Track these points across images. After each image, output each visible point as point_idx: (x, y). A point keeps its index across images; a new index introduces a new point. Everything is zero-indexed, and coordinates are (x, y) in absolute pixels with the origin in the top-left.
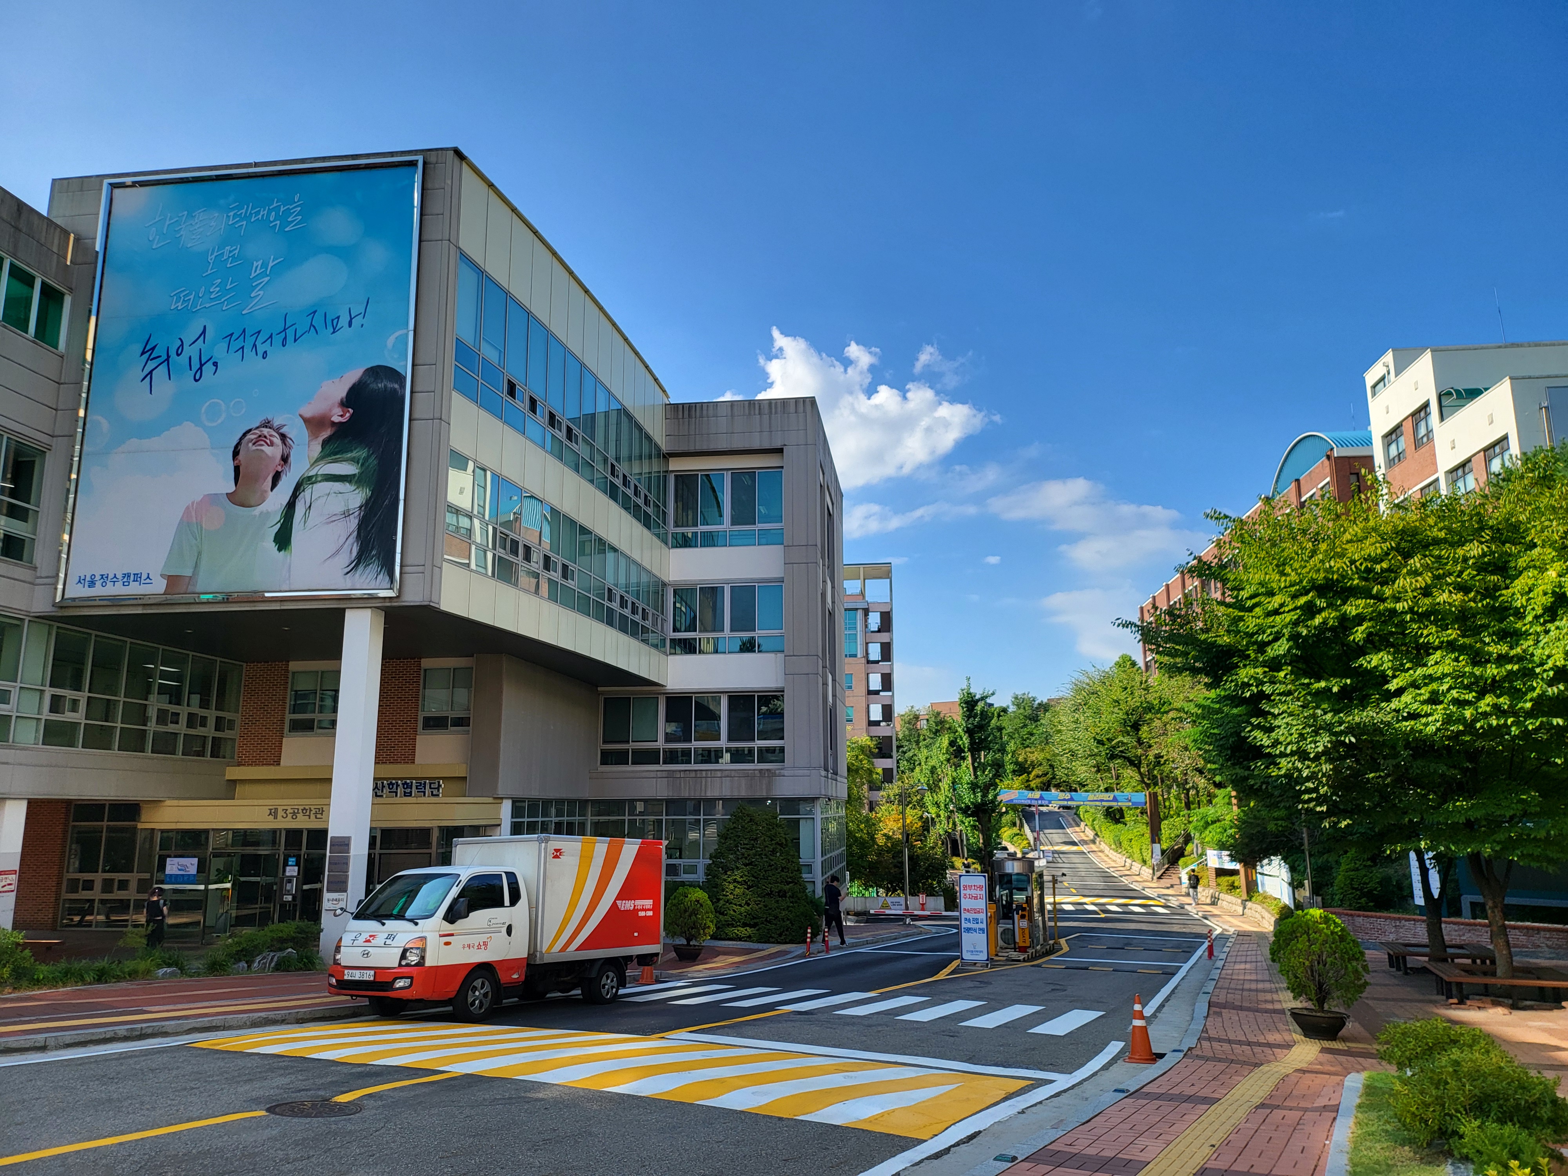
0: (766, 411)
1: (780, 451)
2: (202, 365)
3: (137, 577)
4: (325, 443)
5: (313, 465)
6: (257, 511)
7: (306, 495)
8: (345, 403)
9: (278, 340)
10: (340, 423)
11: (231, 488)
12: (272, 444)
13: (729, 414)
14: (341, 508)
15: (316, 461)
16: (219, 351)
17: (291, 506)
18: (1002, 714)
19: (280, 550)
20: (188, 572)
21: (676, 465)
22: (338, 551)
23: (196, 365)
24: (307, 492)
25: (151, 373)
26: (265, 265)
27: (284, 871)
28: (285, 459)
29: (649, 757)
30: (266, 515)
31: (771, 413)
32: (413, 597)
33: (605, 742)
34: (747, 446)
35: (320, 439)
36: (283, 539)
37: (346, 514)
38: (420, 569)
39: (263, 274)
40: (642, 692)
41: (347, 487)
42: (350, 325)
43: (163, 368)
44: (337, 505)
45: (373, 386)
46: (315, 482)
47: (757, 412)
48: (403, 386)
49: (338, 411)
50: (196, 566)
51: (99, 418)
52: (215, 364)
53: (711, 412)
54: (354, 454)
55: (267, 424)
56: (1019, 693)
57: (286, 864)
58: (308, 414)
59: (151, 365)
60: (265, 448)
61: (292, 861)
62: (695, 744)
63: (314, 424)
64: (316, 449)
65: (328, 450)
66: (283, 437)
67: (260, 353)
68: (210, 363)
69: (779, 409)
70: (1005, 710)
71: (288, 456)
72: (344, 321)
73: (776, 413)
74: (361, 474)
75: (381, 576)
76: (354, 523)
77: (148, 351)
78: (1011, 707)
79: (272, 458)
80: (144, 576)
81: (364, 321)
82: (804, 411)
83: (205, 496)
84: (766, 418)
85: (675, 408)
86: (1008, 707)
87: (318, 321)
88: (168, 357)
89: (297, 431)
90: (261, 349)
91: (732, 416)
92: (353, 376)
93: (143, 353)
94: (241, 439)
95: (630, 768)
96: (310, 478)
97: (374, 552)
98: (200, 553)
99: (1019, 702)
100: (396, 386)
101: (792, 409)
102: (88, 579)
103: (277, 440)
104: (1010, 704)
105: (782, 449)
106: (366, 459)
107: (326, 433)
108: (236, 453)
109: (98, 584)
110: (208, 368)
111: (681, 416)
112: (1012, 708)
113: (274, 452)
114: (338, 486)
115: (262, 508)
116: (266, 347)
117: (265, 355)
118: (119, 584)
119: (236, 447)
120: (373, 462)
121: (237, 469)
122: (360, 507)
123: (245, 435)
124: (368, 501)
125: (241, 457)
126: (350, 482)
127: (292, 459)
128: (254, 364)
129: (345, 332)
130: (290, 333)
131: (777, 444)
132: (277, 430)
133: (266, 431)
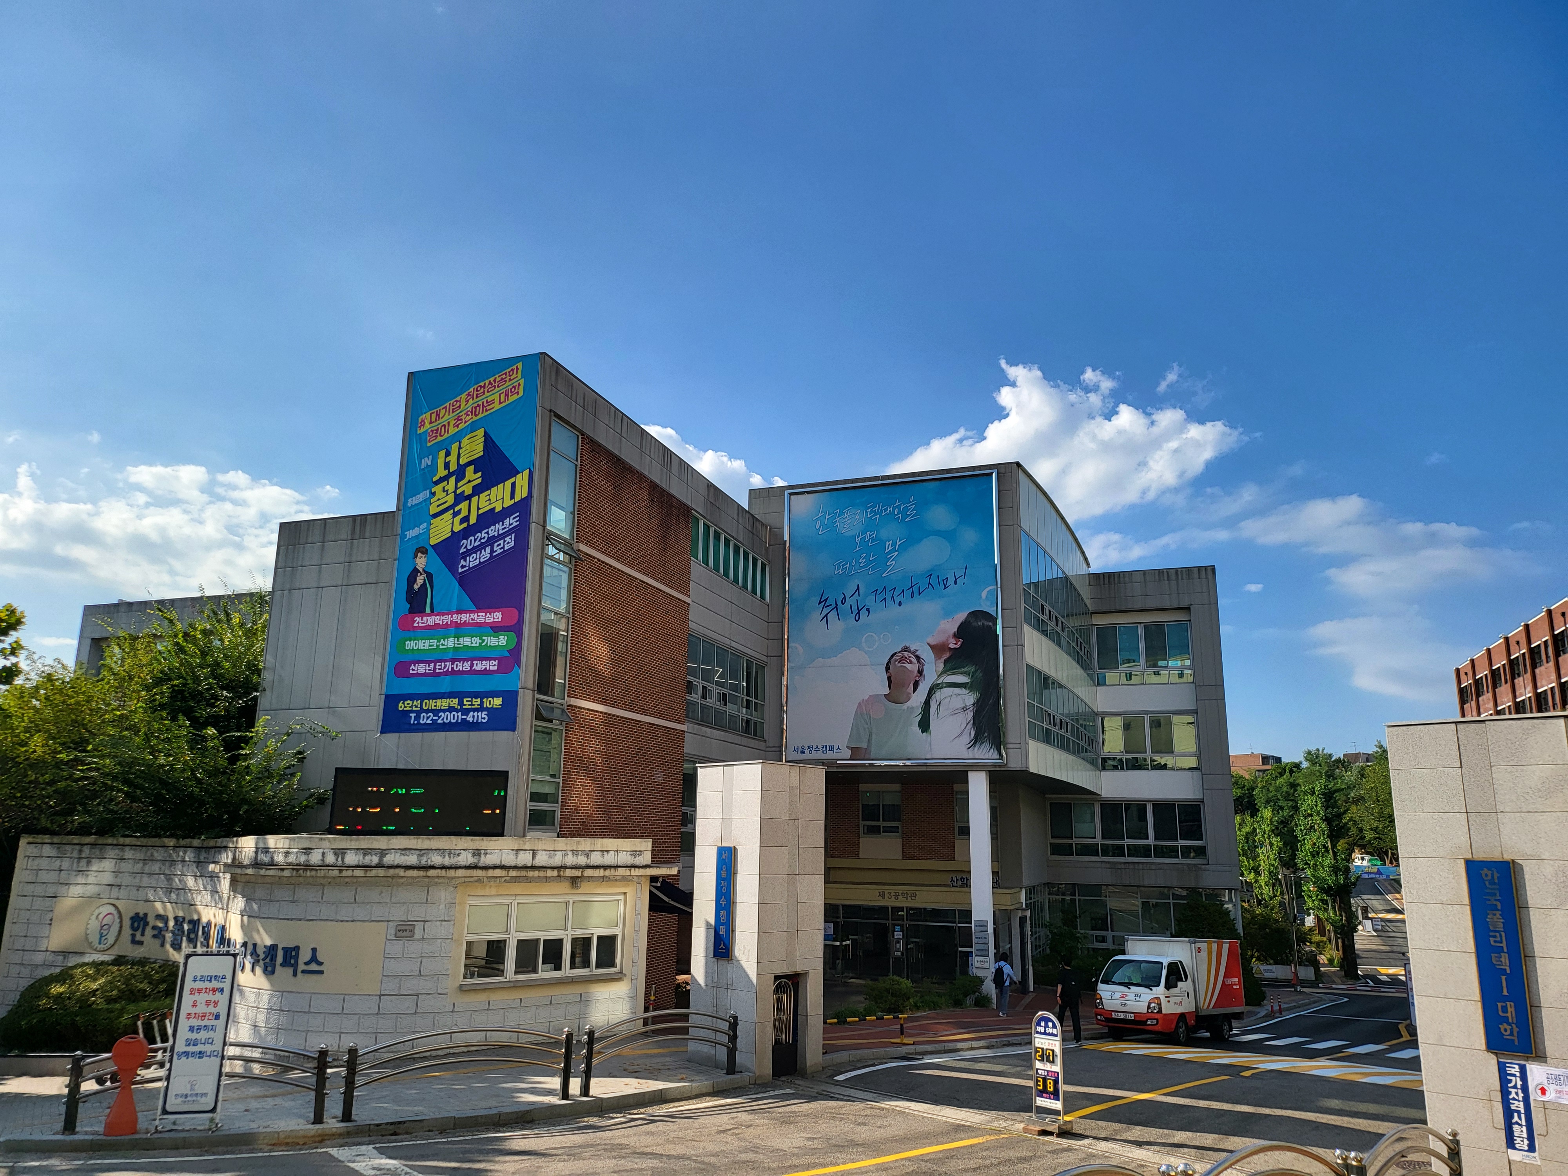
0: (1174, 577)
1: (1188, 609)
2: (859, 611)
3: (831, 748)
4: (945, 662)
5: (939, 676)
6: (905, 706)
7: (937, 695)
8: (957, 636)
9: (908, 593)
10: (955, 648)
11: (887, 691)
12: (911, 662)
13: (1143, 580)
14: (961, 705)
15: (941, 674)
16: (870, 601)
17: (927, 703)
18: (1295, 769)
19: (923, 732)
20: (864, 745)
21: (1098, 620)
22: (962, 733)
23: (855, 611)
24: (937, 694)
25: (826, 616)
26: (894, 544)
27: (893, 936)
28: (921, 672)
29: (1090, 850)
30: (911, 709)
31: (1177, 579)
32: (1015, 764)
33: (1052, 837)
34: (1159, 606)
35: (943, 660)
36: (924, 725)
37: (965, 709)
38: (1018, 746)
39: (894, 550)
40: (1082, 799)
41: (963, 691)
42: (956, 583)
43: (834, 613)
44: (958, 703)
45: (975, 624)
46: (942, 688)
47: (1166, 578)
48: (995, 624)
49: (953, 641)
50: (869, 741)
51: (797, 645)
52: (868, 610)
53: (1127, 580)
54: (966, 669)
55: (906, 649)
56: (1313, 749)
57: (894, 931)
58: (933, 643)
59: (826, 611)
60: (907, 665)
61: (898, 928)
62: (1128, 842)
63: (938, 649)
64: (941, 666)
65: (949, 666)
66: (918, 658)
67: (897, 602)
68: (865, 609)
69: (1184, 576)
70: (1297, 766)
71: (922, 670)
72: (951, 581)
73: (1182, 579)
74: (972, 682)
75: (992, 751)
76: (970, 715)
77: (823, 601)
78: (1304, 763)
79: (912, 672)
80: (836, 748)
81: (965, 581)
82: (1207, 577)
83: (871, 696)
84: (1174, 583)
85: (1097, 576)
86: (1301, 763)
87: (934, 581)
88: (837, 605)
89: (927, 655)
90: (897, 600)
91: (1145, 582)
92: (961, 616)
93: (820, 603)
94: (890, 659)
95: (1075, 858)
96: (938, 685)
97: (986, 735)
98: (870, 733)
99: (1313, 757)
100: (991, 624)
101: (1196, 575)
102: (800, 748)
103: (914, 660)
104: (1302, 759)
105: (1189, 608)
106: (974, 673)
107: (946, 656)
108: (888, 669)
109: (807, 751)
110: (864, 612)
111: (1102, 583)
112: (1305, 765)
113: (913, 667)
114: (957, 690)
115: (909, 704)
116: (900, 598)
117: (900, 604)
118: (820, 752)
119: (888, 664)
120: (979, 674)
121: (889, 679)
122: (974, 704)
123: (892, 656)
124: (978, 700)
125: (891, 670)
126: (965, 688)
127: (925, 672)
128: (894, 611)
129: (952, 588)
130: (916, 589)
131: (1185, 604)
132: (913, 653)
133: (906, 654)
